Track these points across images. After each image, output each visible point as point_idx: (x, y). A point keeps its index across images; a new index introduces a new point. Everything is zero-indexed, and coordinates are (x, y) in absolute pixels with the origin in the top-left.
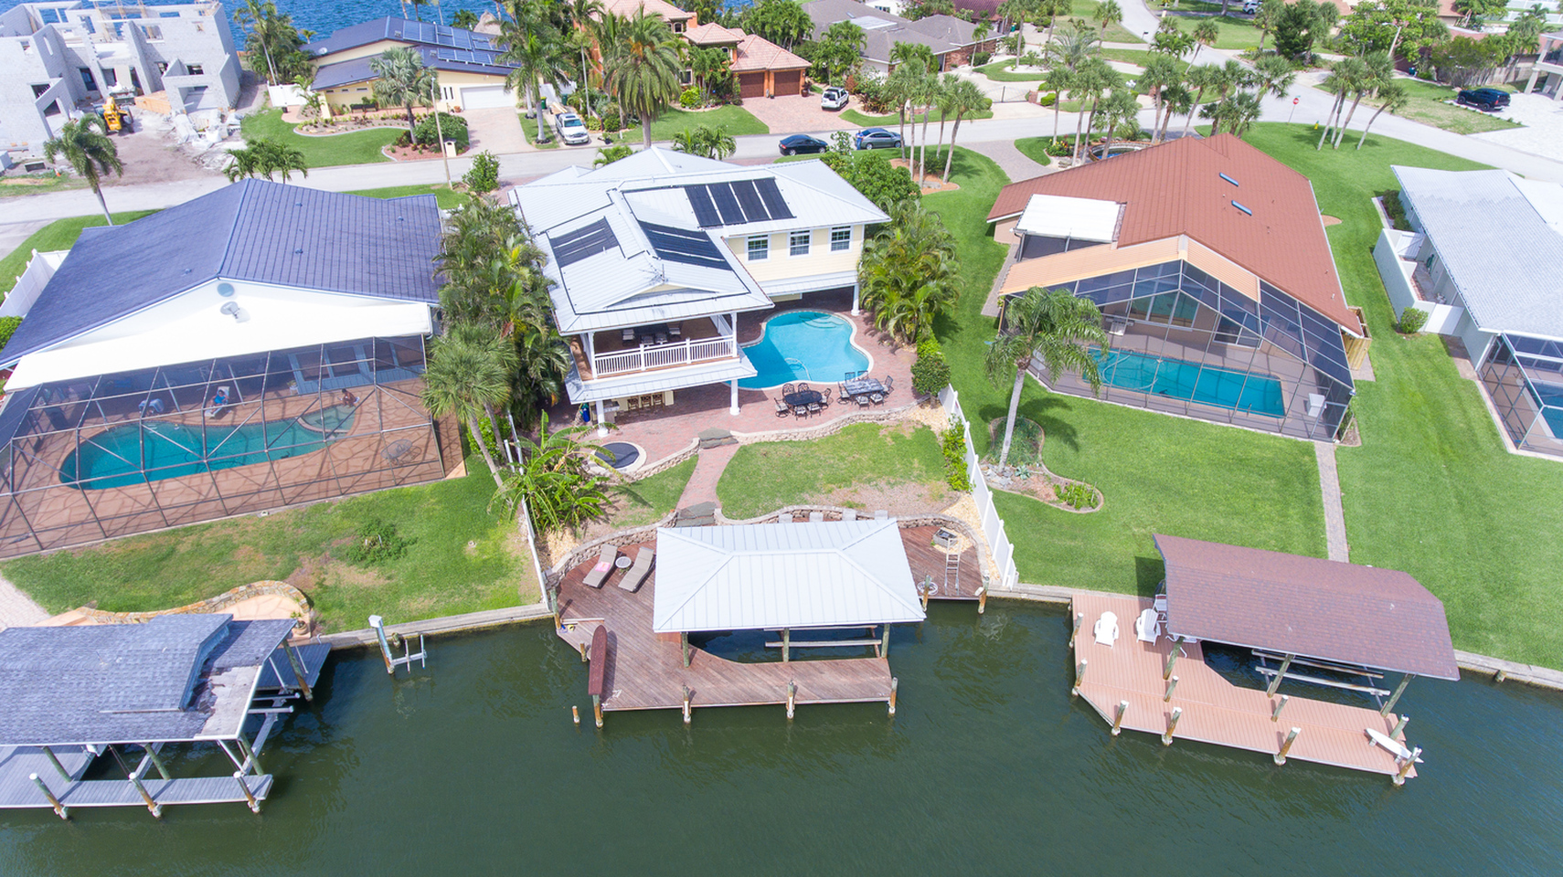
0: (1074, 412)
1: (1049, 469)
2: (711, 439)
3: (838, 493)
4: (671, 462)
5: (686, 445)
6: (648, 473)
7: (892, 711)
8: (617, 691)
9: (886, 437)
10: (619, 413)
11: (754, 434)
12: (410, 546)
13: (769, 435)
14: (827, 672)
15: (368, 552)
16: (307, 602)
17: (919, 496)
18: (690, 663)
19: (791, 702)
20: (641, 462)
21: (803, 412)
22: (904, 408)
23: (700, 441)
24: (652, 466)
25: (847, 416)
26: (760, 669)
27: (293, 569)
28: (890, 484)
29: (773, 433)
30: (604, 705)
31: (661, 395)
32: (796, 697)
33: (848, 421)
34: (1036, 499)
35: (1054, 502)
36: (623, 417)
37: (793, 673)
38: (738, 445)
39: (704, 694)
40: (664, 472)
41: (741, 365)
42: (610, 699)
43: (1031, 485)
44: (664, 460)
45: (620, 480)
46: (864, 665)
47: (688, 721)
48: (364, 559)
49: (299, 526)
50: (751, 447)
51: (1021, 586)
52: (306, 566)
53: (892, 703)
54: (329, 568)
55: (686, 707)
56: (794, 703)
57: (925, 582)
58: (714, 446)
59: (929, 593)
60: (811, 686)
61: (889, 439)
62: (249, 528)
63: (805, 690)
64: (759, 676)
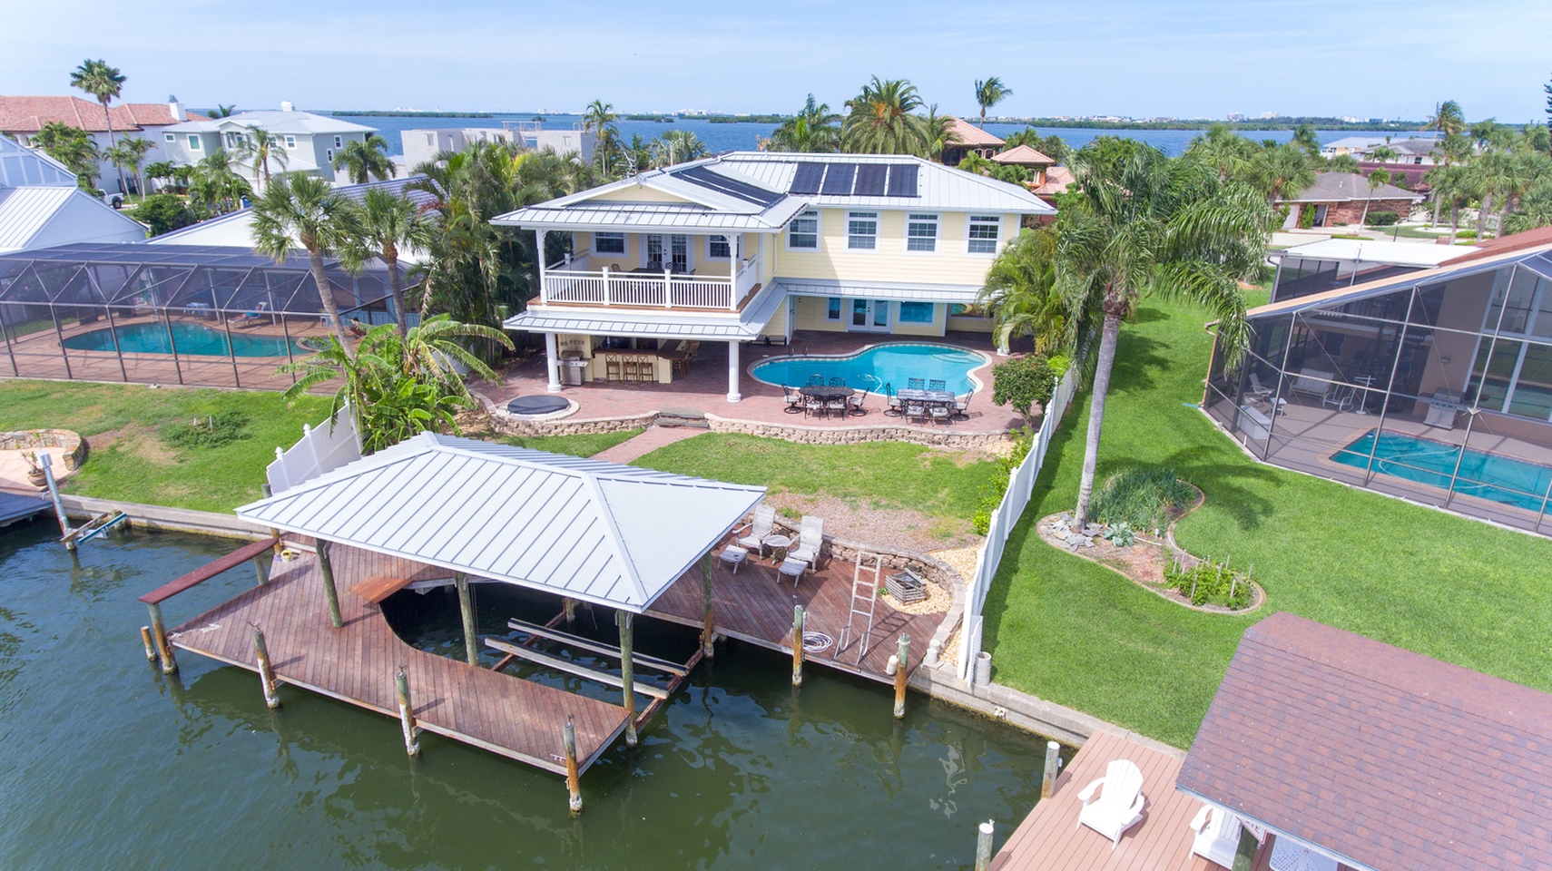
0: (1284, 488)
1: (1178, 543)
2: (675, 417)
3: (783, 498)
4: (599, 426)
5: (633, 414)
6: (559, 430)
7: (575, 804)
8: (214, 626)
9: (926, 460)
10: (595, 379)
11: (734, 421)
12: (239, 441)
13: (753, 425)
14: (513, 699)
15: (186, 433)
16: (74, 457)
17: (909, 527)
18: (344, 624)
19: (403, 716)
20: (559, 417)
21: (815, 407)
22: (977, 433)
23: (658, 415)
24: (569, 422)
25: (883, 427)
26: (426, 663)
27: (107, 430)
28: (877, 505)
29: (760, 423)
30: (175, 635)
31: (651, 365)
32: (425, 714)
33: (881, 435)
34: (1121, 573)
35: (1154, 585)
36: (596, 384)
37: (464, 681)
38: (706, 431)
39: (308, 668)
40: (583, 436)
41: (739, 324)
42: (193, 631)
43: (1126, 555)
44: (589, 420)
45: (522, 428)
46: (584, 709)
47: (271, 702)
48: (180, 438)
49: (167, 401)
50: (721, 435)
51: (996, 689)
52: (122, 431)
53: (571, 785)
54: (140, 438)
55: (261, 670)
56: (413, 723)
57: (817, 634)
58: (675, 426)
59: (808, 648)
60: (463, 707)
61: (928, 463)
62: (126, 394)
63: (450, 709)
64: (412, 668)
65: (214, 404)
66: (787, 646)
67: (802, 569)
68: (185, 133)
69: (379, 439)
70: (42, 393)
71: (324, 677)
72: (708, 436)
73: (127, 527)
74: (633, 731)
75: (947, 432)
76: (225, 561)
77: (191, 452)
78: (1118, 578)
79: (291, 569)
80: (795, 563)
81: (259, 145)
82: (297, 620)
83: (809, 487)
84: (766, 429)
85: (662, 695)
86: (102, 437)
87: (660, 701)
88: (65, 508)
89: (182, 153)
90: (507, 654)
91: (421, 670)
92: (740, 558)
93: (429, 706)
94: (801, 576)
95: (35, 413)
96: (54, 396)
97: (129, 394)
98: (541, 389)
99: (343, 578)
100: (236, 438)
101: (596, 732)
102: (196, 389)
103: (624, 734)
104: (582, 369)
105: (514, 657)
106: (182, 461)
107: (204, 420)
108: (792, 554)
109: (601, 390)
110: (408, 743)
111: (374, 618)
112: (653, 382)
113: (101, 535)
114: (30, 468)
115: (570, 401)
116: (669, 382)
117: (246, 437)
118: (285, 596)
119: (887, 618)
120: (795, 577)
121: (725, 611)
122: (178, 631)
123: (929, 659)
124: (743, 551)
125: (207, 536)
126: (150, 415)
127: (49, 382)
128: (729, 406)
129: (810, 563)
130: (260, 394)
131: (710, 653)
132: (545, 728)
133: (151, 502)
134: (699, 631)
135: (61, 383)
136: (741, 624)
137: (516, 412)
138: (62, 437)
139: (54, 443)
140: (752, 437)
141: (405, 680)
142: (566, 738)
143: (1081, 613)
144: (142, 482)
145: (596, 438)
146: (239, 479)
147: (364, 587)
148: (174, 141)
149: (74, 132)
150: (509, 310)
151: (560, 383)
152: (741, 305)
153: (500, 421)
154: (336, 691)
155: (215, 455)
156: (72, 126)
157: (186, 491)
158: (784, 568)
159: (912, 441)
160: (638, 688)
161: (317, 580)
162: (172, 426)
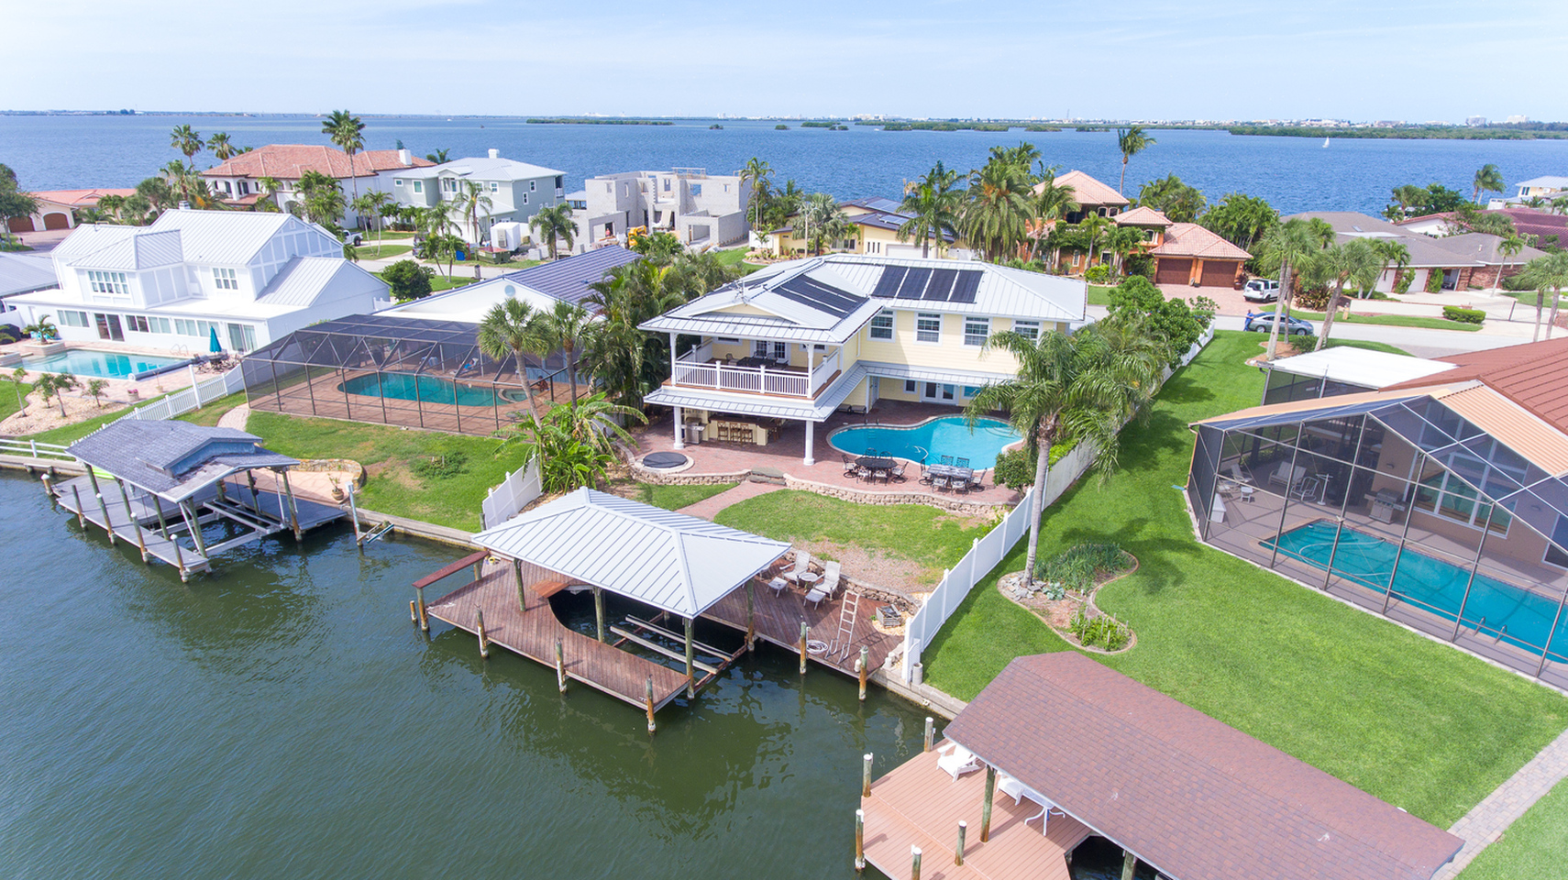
1: (1096, 601)
2: (762, 475)
3: (823, 544)
4: (706, 480)
5: (732, 471)
6: (677, 481)
7: (651, 727)
8: (451, 604)
9: (939, 522)
10: (710, 439)
11: (804, 481)
12: (461, 475)
13: (817, 486)
14: (623, 664)
15: (428, 467)
16: (359, 481)
17: (906, 574)
18: (527, 610)
19: (558, 668)
20: (678, 471)
21: (865, 475)
22: (983, 503)
23: (749, 473)
24: (685, 475)
25: (914, 493)
26: (573, 637)
27: (377, 461)
28: (888, 555)
29: (822, 484)
30: (430, 608)
31: (751, 431)
32: (571, 668)
33: (912, 499)
34: (1043, 619)
35: (1062, 629)
36: (711, 443)
37: (595, 651)
38: (783, 488)
39: (506, 634)
40: (694, 486)
41: (813, 408)
42: (440, 606)
43: (1053, 607)
44: (699, 475)
45: (650, 478)
46: (663, 674)
47: (483, 653)
48: (423, 470)
49: (414, 441)
50: (793, 492)
51: (925, 687)
52: (387, 463)
53: (649, 716)
54: (398, 469)
55: (479, 634)
56: (564, 672)
57: (819, 642)
58: (761, 482)
59: (811, 651)
60: (593, 666)
61: (940, 525)
62: (387, 434)
63: (585, 667)
64: (565, 641)
65: (444, 444)
66: (798, 648)
67: (821, 598)
68: (411, 179)
69: (554, 482)
70: (333, 430)
71: (515, 641)
72: (784, 492)
73: (392, 532)
74: (691, 690)
75: (961, 501)
76: (459, 564)
77: (430, 481)
78: (1038, 621)
79: (495, 571)
80: (815, 595)
81: (470, 196)
82: (499, 604)
83: (843, 538)
84: (827, 489)
85: (713, 671)
86: (375, 467)
87: (712, 675)
88: (358, 517)
89: (407, 196)
90: (623, 637)
91: (571, 642)
92: (782, 587)
93: (574, 663)
94: (820, 603)
95: (330, 446)
96: (341, 432)
97: (389, 433)
98: (669, 445)
99: (527, 579)
100: (459, 472)
101: (668, 688)
102: (432, 432)
103: (686, 691)
104: (700, 432)
105: (627, 639)
106: (425, 488)
107: (439, 458)
108: (817, 587)
109: (712, 449)
110: (560, 684)
111: (545, 607)
112: (752, 443)
113: (379, 538)
114: (333, 488)
115: (688, 457)
116: (764, 444)
117: (466, 472)
118: (492, 589)
119: (870, 635)
120: (815, 603)
121: (764, 622)
122: (431, 606)
123: (887, 666)
124: (784, 582)
125: (441, 542)
126: (403, 451)
127: (336, 421)
128: (804, 468)
129: (828, 595)
130: (475, 438)
131: (751, 648)
132: (639, 682)
133: (407, 516)
134: (744, 633)
135: (343, 422)
136: (771, 631)
137: (648, 466)
138: (349, 465)
139: (344, 469)
140: (816, 494)
141: (561, 646)
142: (647, 688)
143: (1000, 645)
144: (399, 501)
145: (703, 489)
146: (462, 504)
147: (538, 588)
148: (402, 185)
149: (326, 179)
150: (650, 386)
151: (683, 441)
152: (815, 395)
153: (636, 471)
154: (522, 650)
155: (446, 484)
156: (325, 175)
157: (428, 510)
158: (809, 597)
159: (935, 506)
160: (696, 664)
161: (511, 579)
162: (419, 461)
